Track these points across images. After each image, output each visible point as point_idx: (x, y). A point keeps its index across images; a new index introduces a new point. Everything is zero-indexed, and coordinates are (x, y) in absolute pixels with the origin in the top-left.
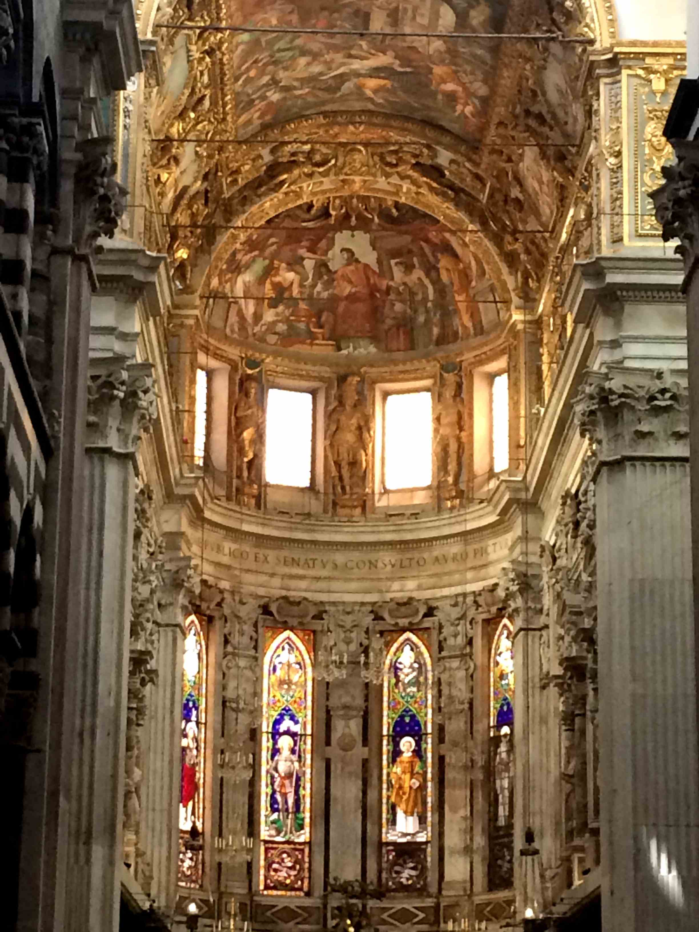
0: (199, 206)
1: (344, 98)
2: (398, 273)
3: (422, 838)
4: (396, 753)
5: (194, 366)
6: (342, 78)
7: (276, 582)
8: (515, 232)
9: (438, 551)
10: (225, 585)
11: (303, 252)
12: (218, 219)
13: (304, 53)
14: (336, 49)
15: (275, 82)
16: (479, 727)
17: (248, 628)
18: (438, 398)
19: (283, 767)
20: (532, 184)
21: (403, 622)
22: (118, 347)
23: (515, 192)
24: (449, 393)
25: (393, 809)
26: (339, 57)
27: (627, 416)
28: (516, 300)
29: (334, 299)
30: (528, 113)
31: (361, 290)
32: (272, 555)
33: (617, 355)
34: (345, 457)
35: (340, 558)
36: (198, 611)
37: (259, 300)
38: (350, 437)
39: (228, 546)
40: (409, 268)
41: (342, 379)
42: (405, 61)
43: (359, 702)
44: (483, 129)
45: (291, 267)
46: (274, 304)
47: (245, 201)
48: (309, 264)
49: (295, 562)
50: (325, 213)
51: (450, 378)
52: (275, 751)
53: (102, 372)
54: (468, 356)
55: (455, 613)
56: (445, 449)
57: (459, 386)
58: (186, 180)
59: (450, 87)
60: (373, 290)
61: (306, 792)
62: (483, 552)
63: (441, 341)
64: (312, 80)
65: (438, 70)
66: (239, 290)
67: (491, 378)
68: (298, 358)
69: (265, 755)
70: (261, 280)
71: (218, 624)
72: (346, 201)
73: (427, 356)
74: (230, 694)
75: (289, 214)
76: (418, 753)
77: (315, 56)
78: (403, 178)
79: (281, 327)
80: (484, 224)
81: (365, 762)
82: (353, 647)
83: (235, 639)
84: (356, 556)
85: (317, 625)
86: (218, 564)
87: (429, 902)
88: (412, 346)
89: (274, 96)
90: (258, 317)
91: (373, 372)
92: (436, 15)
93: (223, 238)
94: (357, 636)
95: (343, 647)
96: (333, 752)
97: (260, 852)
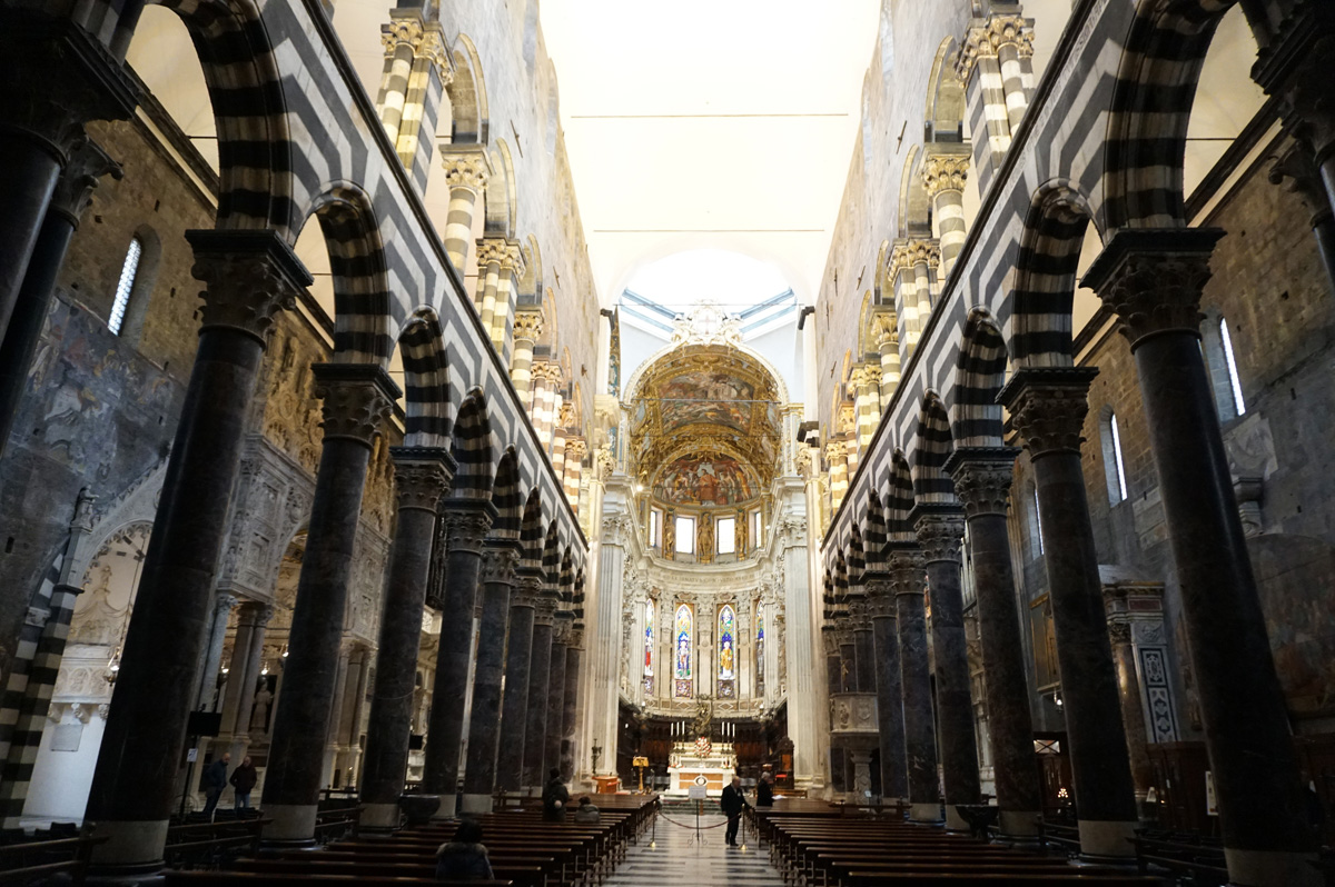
0: (651, 456)
1: (701, 419)
2: (722, 478)
3: (732, 678)
4: (723, 648)
5: (650, 511)
6: (700, 412)
7: (680, 586)
8: (762, 464)
9: (737, 575)
10: (661, 588)
11: (688, 470)
12: (658, 460)
13: (686, 404)
14: (697, 402)
15: (676, 414)
16: (752, 639)
17: (670, 603)
18: (737, 521)
19: (682, 653)
20: (766, 448)
21: (725, 601)
22: (618, 509)
23: (761, 450)
24: (740, 520)
25: (722, 667)
26: (698, 406)
27: (793, 531)
28: (763, 488)
29: (700, 487)
30: (763, 424)
31: (709, 483)
32: (678, 577)
33: (791, 510)
34: (704, 543)
35: (703, 578)
36: (652, 598)
37: (673, 488)
38: (705, 535)
39: (662, 574)
40: (726, 476)
41: (703, 514)
42: (721, 407)
43: (710, 629)
44: (749, 429)
45: (684, 476)
46: (678, 489)
47: (667, 454)
48: (691, 475)
49: (687, 580)
50: (696, 457)
51: (741, 514)
52: (680, 647)
53: (612, 517)
54: (747, 507)
55: (743, 598)
56: (739, 540)
57: (744, 517)
58: (647, 447)
59: (737, 415)
60: (713, 483)
61: (690, 662)
62: (753, 576)
63: (738, 501)
64: (690, 413)
65: (732, 409)
66: (666, 485)
67: (755, 514)
68: (687, 508)
69: (676, 648)
70: (674, 481)
71: (659, 602)
72: (703, 453)
73: (732, 507)
74: (663, 626)
75: (683, 458)
76: (731, 648)
77: (690, 406)
78: (723, 445)
79: (681, 497)
80: (751, 461)
82: (708, 610)
83: (665, 607)
84: (708, 577)
85: (694, 602)
86: (659, 581)
87: (735, 701)
88: (727, 503)
89: (676, 419)
90: (673, 493)
91: (715, 512)
92: (730, 392)
93: (659, 467)
94: (709, 606)
95: (703, 610)
96: (700, 647)
97: (674, 683)
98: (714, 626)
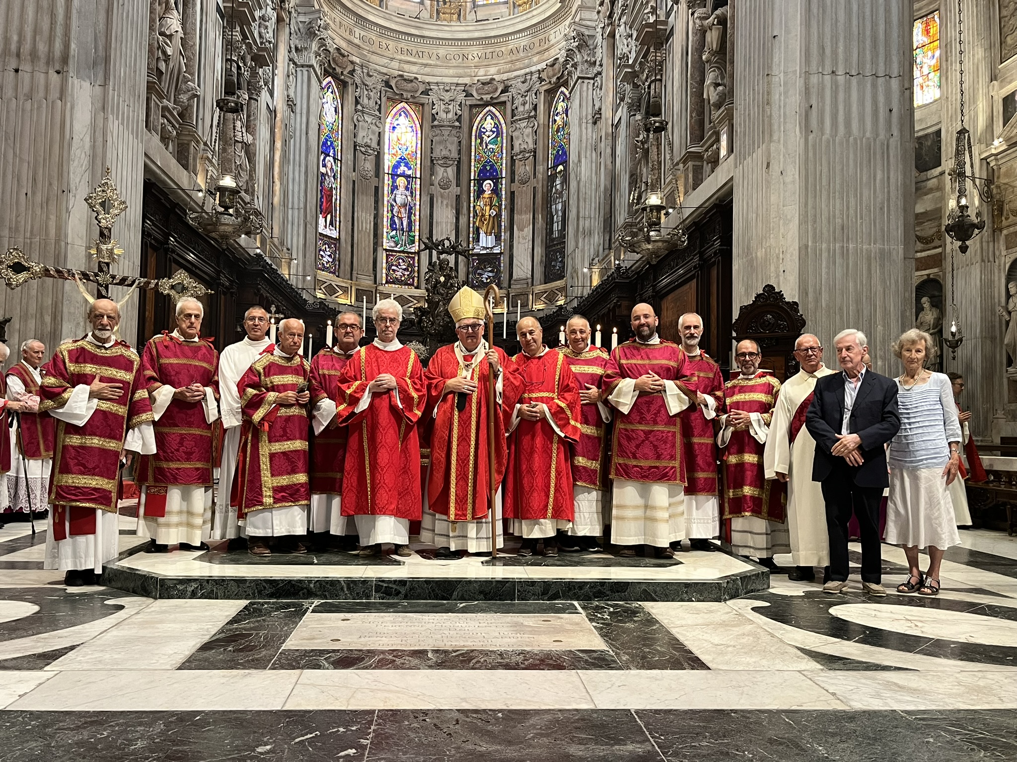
3: (497, 250)
4: (480, 192)
7: (395, 64)
9: (512, 45)
16: (541, 168)
17: (374, 96)
19: (400, 199)
21: (487, 97)
25: (477, 231)
32: (392, 45)
35: (442, 52)
36: (335, 77)
39: (358, 31)
43: (454, 154)
49: (409, 52)
52: (394, 188)
55: (524, 88)
61: (416, 218)
62: (547, 39)
69: (386, 189)
71: (350, 89)
74: (359, 140)
76: (496, 191)
81: (458, 197)
82: (450, 116)
83: (364, 102)
84: (453, 50)
85: (424, 99)
86: (350, 42)
94: (454, 108)
95: (443, 115)
96: (436, 190)
97: (382, 257)
98: (464, 149)
